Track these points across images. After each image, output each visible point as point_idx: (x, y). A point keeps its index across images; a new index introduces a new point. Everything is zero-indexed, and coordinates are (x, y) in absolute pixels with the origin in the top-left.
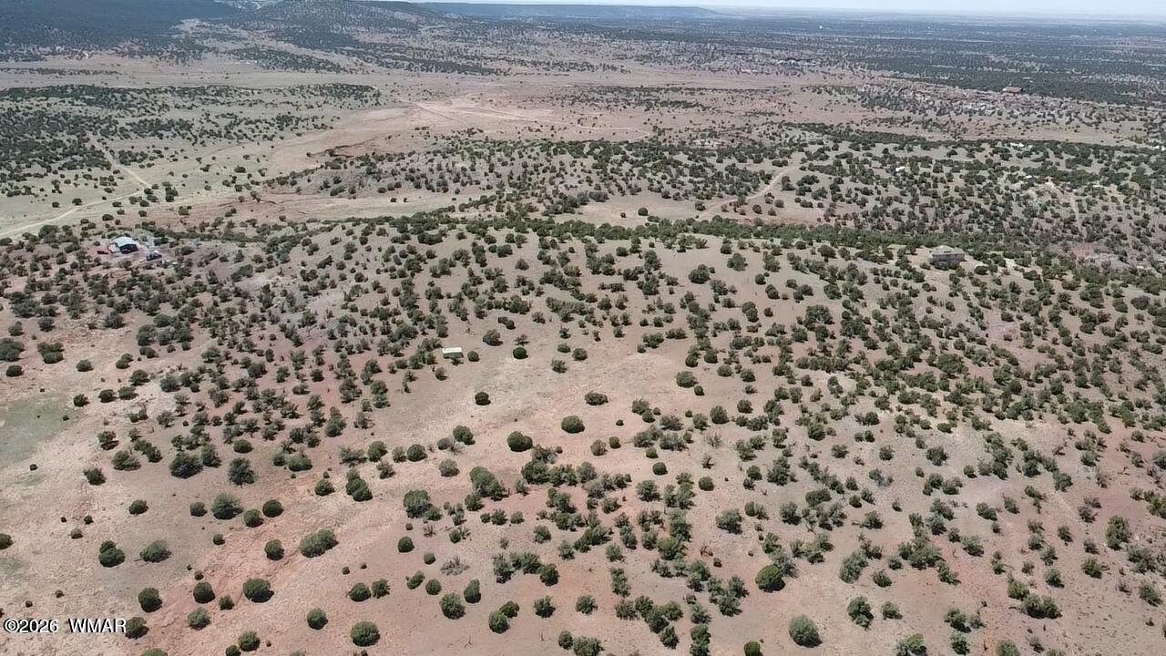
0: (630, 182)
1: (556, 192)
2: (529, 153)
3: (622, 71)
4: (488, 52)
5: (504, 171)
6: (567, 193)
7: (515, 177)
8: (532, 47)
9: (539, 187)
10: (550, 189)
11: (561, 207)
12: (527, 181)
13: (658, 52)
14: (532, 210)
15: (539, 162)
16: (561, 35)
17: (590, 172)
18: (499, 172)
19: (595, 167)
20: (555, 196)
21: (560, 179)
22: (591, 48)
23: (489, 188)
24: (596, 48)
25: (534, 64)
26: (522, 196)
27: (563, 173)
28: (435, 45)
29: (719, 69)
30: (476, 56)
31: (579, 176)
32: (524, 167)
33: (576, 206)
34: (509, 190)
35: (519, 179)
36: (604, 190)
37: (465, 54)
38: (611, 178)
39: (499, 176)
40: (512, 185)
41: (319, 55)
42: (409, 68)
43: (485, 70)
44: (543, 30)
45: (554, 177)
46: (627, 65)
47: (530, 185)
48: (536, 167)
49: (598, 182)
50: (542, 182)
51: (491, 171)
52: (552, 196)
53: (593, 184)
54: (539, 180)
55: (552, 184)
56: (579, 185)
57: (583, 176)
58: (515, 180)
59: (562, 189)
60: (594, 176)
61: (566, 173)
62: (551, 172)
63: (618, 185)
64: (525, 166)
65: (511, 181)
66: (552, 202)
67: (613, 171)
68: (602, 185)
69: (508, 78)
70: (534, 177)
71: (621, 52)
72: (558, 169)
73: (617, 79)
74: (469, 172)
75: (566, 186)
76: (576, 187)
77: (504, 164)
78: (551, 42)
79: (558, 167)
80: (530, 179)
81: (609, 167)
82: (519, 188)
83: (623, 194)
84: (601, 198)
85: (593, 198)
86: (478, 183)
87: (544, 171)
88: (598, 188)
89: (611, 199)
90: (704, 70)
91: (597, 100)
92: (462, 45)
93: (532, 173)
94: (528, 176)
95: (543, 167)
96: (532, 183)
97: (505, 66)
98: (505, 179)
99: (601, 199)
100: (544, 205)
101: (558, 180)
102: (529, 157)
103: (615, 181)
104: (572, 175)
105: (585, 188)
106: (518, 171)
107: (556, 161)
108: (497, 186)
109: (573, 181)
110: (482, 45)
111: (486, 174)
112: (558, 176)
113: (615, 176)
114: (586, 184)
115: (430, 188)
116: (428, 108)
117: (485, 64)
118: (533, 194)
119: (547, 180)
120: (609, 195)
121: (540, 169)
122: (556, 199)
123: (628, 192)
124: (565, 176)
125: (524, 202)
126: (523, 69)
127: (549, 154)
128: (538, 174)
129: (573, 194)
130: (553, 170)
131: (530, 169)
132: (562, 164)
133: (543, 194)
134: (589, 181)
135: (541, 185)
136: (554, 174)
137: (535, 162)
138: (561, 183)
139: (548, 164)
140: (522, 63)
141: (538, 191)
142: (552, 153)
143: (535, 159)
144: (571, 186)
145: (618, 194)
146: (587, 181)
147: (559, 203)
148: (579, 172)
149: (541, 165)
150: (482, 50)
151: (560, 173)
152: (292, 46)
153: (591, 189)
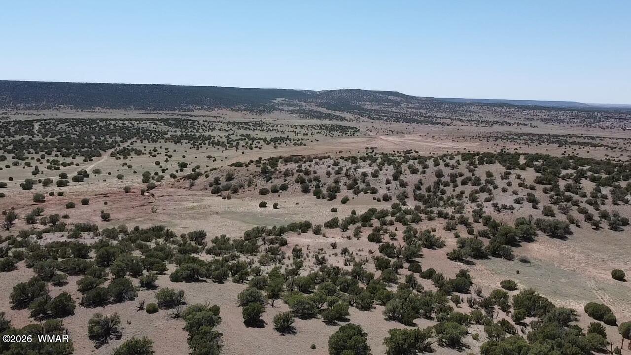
0: (602, 208)
1: (478, 214)
2: (447, 161)
3: (531, 126)
4: (439, 115)
5: (411, 179)
6: (497, 217)
7: (424, 188)
8: (469, 114)
9: (453, 204)
10: (469, 209)
11: (486, 242)
12: (439, 193)
13: (557, 117)
14: (432, 243)
15: (459, 171)
16: (488, 108)
17: (532, 188)
18: (405, 180)
19: (539, 181)
20: (476, 221)
21: (485, 195)
22: (508, 115)
23: (386, 198)
24: (511, 115)
25: (469, 121)
26: (423, 216)
27: (491, 187)
28: (407, 111)
29: (608, 127)
30: (431, 116)
31: (515, 193)
32: (437, 176)
33: (514, 243)
34: (411, 205)
35: (428, 190)
36: (561, 218)
37: (424, 115)
38: (568, 199)
39: (403, 185)
40: (417, 198)
41: (337, 113)
42: (386, 120)
43: (435, 123)
44: (477, 105)
45: (477, 192)
46: (534, 123)
47: (441, 199)
48: (453, 177)
49: (548, 204)
50: (460, 196)
51: (396, 178)
52: (471, 220)
53: (540, 206)
54: (455, 194)
55: (473, 199)
56: (517, 206)
57: (523, 193)
58: (423, 191)
59: (488, 210)
60: (539, 194)
61: (496, 187)
62: (474, 184)
63: (583, 211)
64: (439, 175)
65: (418, 192)
66: (471, 232)
67: (568, 188)
68: (555, 208)
69: (449, 127)
70: (449, 190)
71: (529, 116)
72: (483, 182)
73: (528, 130)
74: (369, 178)
75: (495, 205)
76: (512, 208)
77: (414, 171)
78: (481, 111)
79: (483, 178)
80: (443, 192)
81: (562, 184)
82: (425, 202)
83: (597, 227)
84: (558, 232)
85: (544, 231)
86: (374, 191)
87: (464, 183)
88: (548, 212)
89: (575, 235)
90: (595, 127)
91: (516, 139)
92: (424, 111)
93: (447, 185)
94: (441, 187)
95: (463, 178)
96: (444, 197)
97: (449, 121)
98: (409, 190)
99: (560, 232)
100: (457, 236)
101: (483, 196)
102: (447, 165)
103: (576, 204)
104: (504, 190)
105: (526, 211)
106: (430, 179)
107: (481, 171)
108: (398, 197)
109: (507, 200)
110: (436, 112)
111: (388, 182)
112: (483, 190)
113: (576, 197)
114: (527, 206)
115: (318, 194)
116: (385, 139)
117: (436, 120)
118: (440, 215)
119: (467, 194)
120: (572, 228)
121: (459, 180)
122: (479, 227)
123: (605, 224)
124: (494, 191)
125: (423, 227)
126: (461, 123)
127: (472, 163)
128: (456, 186)
129: (508, 220)
130: (477, 182)
131: (446, 179)
132: (489, 174)
133: (457, 215)
134: (534, 202)
135: (456, 201)
136: (477, 188)
137: (454, 171)
138: (487, 200)
139: (468, 174)
140: (461, 120)
141: (450, 211)
142: (477, 162)
143: (453, 167)
144: (505, 207)
145: (586, 225)
146: (530, 201)
147: (483, 234)
148: (515, 186)
149: (461, 175)
150: (435, 114)
151: (487, 186)
152: (325, 109)
153: (538, 214)
